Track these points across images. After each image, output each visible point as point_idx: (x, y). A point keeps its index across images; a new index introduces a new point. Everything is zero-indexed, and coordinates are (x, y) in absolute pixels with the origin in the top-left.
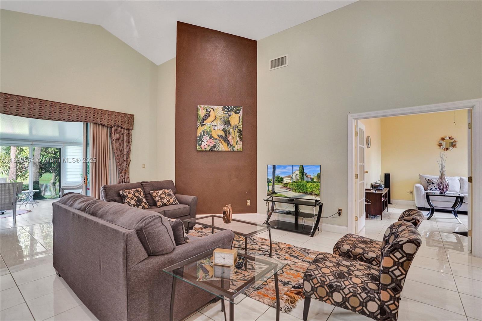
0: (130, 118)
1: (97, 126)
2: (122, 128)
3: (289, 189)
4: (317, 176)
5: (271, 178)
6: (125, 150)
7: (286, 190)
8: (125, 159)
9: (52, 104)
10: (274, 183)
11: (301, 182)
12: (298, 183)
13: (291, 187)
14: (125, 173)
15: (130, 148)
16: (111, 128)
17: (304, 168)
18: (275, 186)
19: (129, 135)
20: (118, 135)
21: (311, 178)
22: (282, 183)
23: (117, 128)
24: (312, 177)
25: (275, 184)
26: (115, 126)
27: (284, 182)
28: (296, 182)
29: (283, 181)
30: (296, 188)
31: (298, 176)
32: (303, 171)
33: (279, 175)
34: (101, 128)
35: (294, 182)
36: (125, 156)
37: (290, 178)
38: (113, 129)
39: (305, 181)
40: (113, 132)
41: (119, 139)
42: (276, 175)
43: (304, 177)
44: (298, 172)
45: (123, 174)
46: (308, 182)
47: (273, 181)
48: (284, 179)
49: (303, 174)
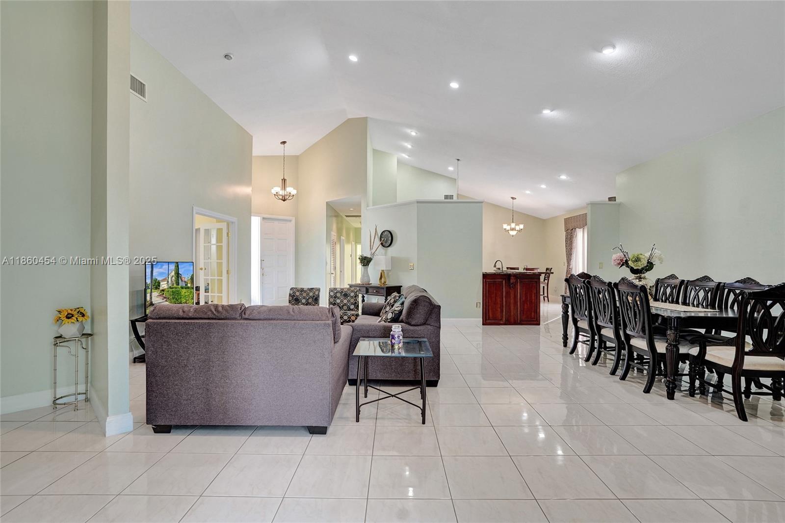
3: (165, 298)
4: (191, 279)
5: (148, 281)
7: (163, 299)
10: (151, 290)
11: (176, 288)
12: (173, 289)
13: (168, 296)
17: (179, 267)
18: (153, 293)
21: (185, 282)
22: (158, 289)
24: (186, 280)
25: (153, 290)
27: (161, 288)
28: (172, 288)
29: (159, 286)
30: (171, 297)
31: (173, 278)
32: (178, 271)
33: (157, 278)
35: (170, 287)
37: (166, 282)
39: (179, 287)
42: (154, 278)
43: (178, 280)
44: (173, 273)
46: (182, 288)
47: (151, 287)
48: (161, 283)
49: (178, 275)
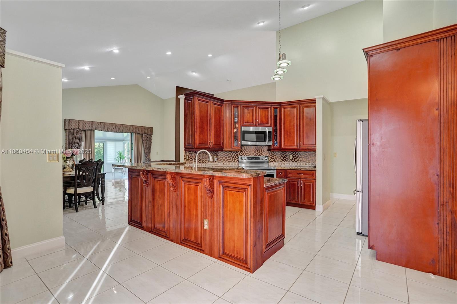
0: (151, 129)
1: (136, 134)
2: (147, 134)
6: (149, 145)
8: (149, 150)
9: (120, 125)
14: (149, 157)
15: (151, 144)
16: (142, 135)
19: (151, 138)
20: (146, 138)
23: (146, 134)
26: (144, 134)
34: (138, 135)
36: (149, 149)
38: (143, 135)
40: (143, 137)
41: (146, 140)
45: (148, 158)
